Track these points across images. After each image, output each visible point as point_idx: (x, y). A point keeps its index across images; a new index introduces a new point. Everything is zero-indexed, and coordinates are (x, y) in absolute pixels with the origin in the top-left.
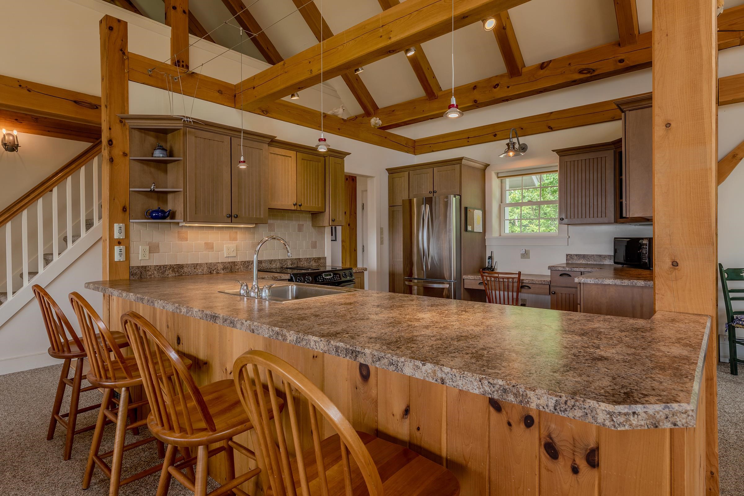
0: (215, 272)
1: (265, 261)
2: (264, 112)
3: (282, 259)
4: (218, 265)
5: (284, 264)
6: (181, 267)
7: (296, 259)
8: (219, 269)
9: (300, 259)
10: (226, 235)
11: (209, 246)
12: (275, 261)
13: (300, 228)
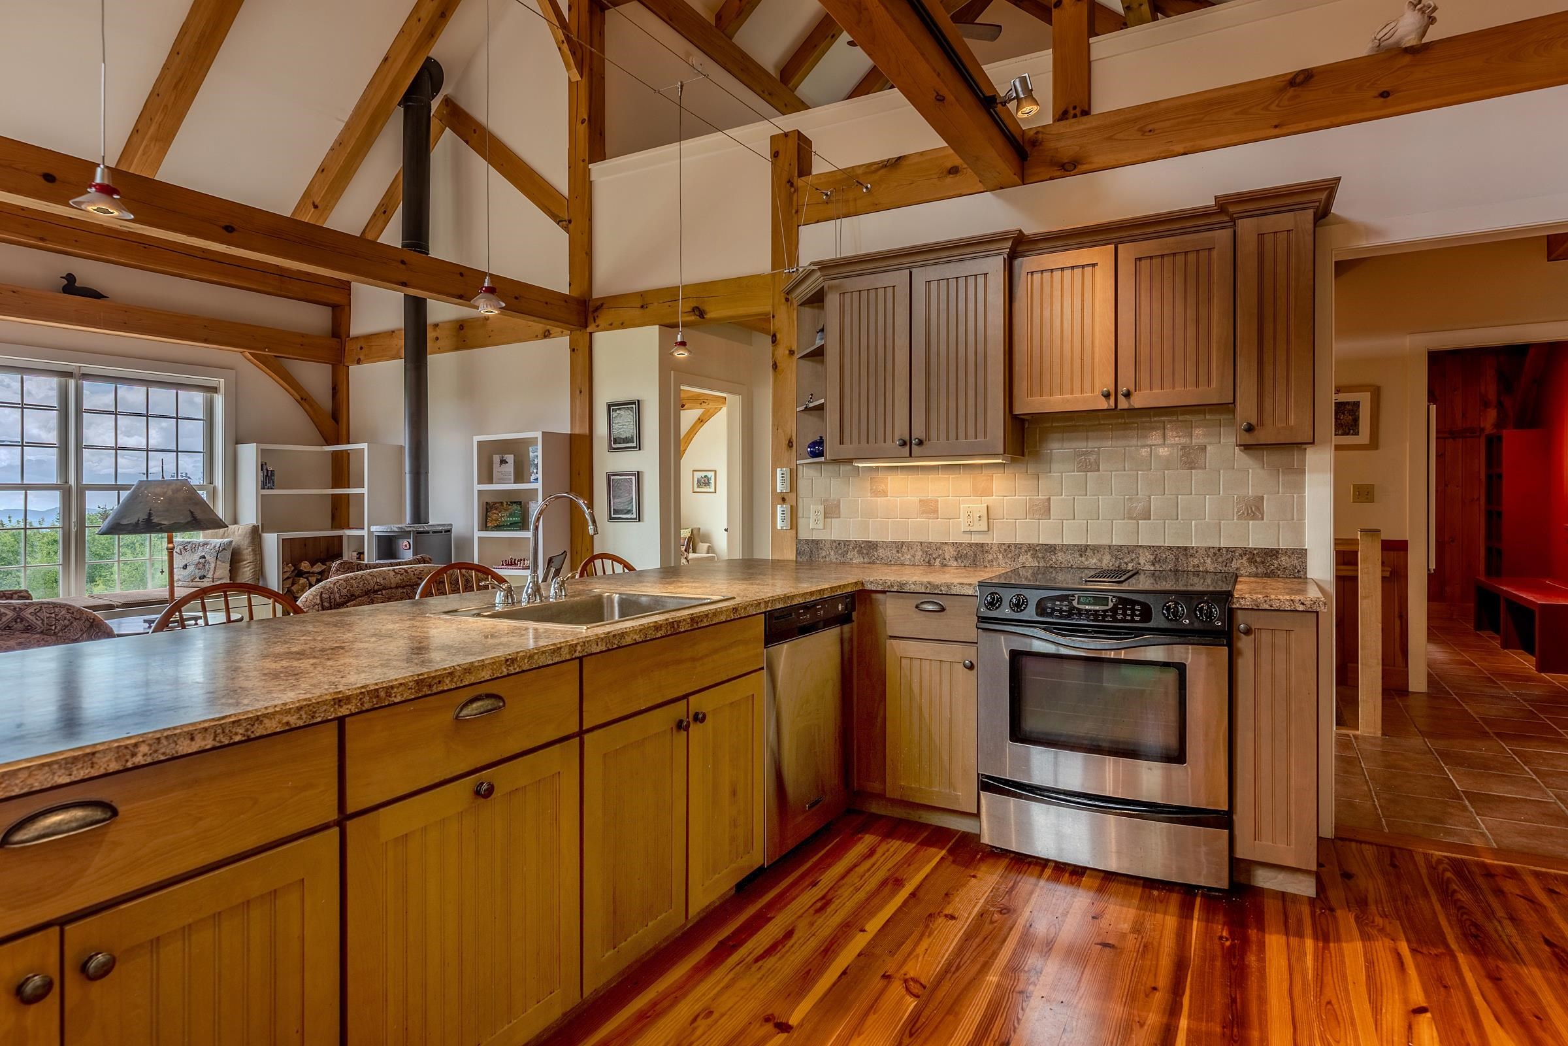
0: (937, 563)
1: (1066, 548)
2: (1067, 167)
3: (1121, 546)
4: (946, 548)
5: (1126, 560)
6: (872, 546)
7: (1171, 548)
8: (947, 557)
9: (1186, 548)
10: (965, 482)
11: (929, 509)
12: (1096, 549)
13: (1191, 459)
